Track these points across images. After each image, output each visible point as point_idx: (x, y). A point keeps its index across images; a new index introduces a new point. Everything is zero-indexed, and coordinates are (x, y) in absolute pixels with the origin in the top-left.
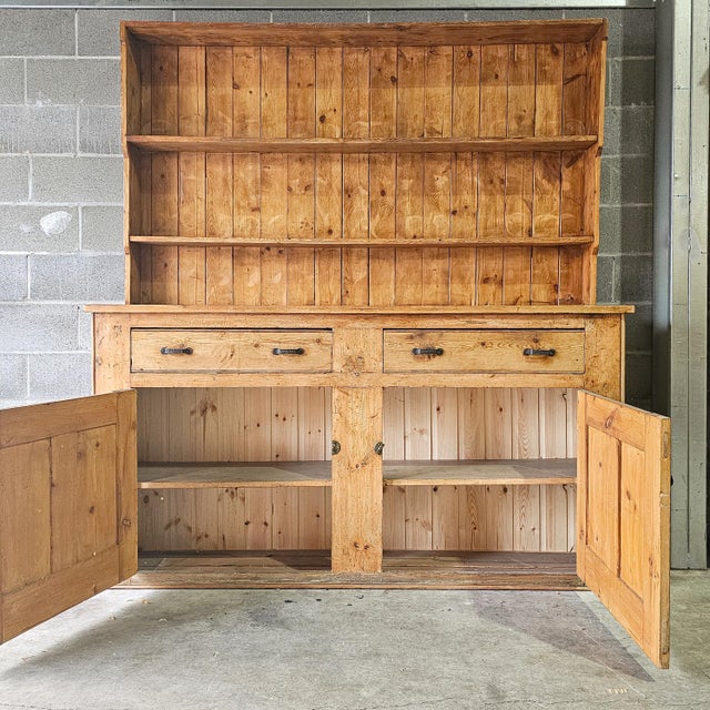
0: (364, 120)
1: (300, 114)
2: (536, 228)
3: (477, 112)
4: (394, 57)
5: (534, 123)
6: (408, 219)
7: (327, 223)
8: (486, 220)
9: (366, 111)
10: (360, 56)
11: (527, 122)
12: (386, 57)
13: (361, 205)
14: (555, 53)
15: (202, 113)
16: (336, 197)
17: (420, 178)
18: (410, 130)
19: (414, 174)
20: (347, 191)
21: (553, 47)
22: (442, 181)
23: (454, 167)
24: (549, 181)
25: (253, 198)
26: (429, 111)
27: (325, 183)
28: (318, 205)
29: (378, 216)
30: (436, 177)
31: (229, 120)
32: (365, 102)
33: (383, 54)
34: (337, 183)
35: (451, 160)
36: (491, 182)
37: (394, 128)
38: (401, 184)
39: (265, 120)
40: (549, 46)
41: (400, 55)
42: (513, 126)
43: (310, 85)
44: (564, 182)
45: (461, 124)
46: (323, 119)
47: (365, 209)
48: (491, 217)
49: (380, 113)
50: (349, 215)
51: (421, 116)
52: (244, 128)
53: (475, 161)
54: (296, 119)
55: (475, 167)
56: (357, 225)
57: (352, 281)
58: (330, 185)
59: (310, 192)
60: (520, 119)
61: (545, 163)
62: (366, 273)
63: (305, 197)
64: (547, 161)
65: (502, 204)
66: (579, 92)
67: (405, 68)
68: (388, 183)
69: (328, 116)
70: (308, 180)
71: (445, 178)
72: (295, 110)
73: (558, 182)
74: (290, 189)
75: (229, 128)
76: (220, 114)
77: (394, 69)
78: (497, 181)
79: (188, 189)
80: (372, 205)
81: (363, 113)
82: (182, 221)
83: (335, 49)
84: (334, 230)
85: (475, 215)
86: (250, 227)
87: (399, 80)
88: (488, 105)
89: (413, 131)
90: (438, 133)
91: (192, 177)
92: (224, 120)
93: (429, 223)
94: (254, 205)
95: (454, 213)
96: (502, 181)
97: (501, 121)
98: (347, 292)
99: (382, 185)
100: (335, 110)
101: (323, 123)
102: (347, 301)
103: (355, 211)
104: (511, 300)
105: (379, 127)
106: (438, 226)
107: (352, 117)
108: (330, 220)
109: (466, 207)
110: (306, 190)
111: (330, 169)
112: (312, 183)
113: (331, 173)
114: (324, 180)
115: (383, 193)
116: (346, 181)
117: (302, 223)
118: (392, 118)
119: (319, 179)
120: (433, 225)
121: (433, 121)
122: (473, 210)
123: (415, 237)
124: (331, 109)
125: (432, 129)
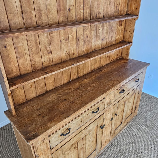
0: (82, 9)
1: (62, 8)
2: (116, 40)
3: (109, 5)
6: (93, 44)
7: (73, 52)
9: (83, 6)
13: (81, 42)
15: (19, 9)
16: (75, 40)
17: (96, 30)
18: (94, 12)
23: (103, 25)
24: (119, 26)
25: (48, 48)
26: (99, 5)
28: (70, 45)
29: (86, 45)
30: (99, 29)
31: (33, 13)
32: (82, 1)
34: (75, 36)
38: (91, 33)
39: (49, 11)
42: (115, 9)
44: (122, 26)
45: (105, 10)
46: (69, 9)
47: (83, 43)
48: (109, 39)
49: (86, 6)
50: (79, 47)
51: (96, 7)
52: (40, 16)
54: (60, 10)
55: (107, 24)
56: (81, 50)
57: (80, 68)
58: (73, 37)
59: (67, 41)
63: (66, 43)
65: (111, 34)
69: (71, 8)
70: (66, 36)
71: (101, 29)
72: (60, 6)
74: (61, 41)
75: (34, 17)
76: (28, 9)
78: (111, 28)
79: (20, 51)
81: (82, 6)
82: (20, 66)
84: (75, 53)
85: (106, 39)
86: (49, 60)
88: (111, 2)
89: (95, 13)
90: (100, 13)
91: (21, 44)
92: (31, 13)
94: (49, 51)
95: (102, 40)
97: (113, 8)
98: (79, 72)
99: (87, 34)
100: (73, 5)
101: (69, 11)
102: (79, 75)
103: (80, 45)
104: (111, 60)
105: (86, 12)
106: (99, 45)
107: (78, 8)
108: (74, 50)
109: (105, 37)
110: (66, 40)
111: (73, 30)
112: (68, 37)
113: (73, 32)
114: (71, 35)
115: (87, 37)
116: (77, 35)
117: (66, 53)
118: (89, 8)
119: (70, 35)
120: (98, 44)
121: (99, 9)
122: (106, 38)
123: (94, 49)
124: (72, 5)
125: (99, 12)
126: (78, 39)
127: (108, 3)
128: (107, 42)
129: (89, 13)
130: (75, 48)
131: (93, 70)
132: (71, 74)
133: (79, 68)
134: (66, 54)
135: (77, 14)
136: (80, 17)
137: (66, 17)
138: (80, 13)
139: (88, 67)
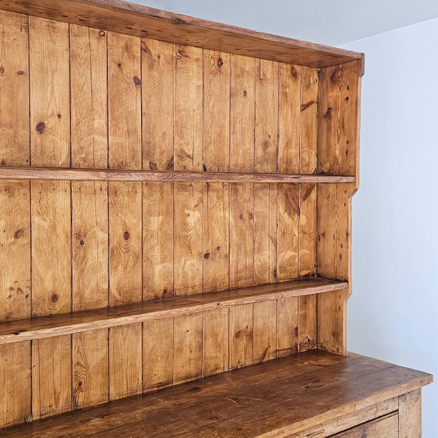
0: (100, 133)
1: (5, 118)
2: (280, 268)
3: (227, 134)
4: (137, 50)
5: (277, 150)
6: (158, 269)
7: (49, 286)
8: (237, 262)
9: (103, 122)
10: (94, 41)
11: (271, 149)
12: (127, 48)
13: (97, 254)
14: (294, 75)
16: (61, 242)
17: (171, 213)
18: (158, 151)
19: (164, 208)
20: (78, 235)
21: (293, 68)
22: (194, 217)
23: (205, 200)
24: (289, 214)
26: (179, 127)
27: (46, 224)
28: (35, 260)
29: (120, 268)
30: (187, 212)
32: (101, 107)
33: (122, 44)
34: (63, 224)
35: (202, 192)
36: (241, 217)
37: (139, 149)
38: (149, 222)
40: (289, 66)
41: (145, 50)
42: (260, 152)
43: (21, 73)
44: (301, 215)
45: (212, 147)
46: (41, 127)
47: (104, 259)
48: (242, 258)
49: (121, 125)
50: (82, 271)
51: (170, 134)
53: (226, 192)
55: (226, 199)
56: (93, 284)
57: (87, 367)
58: (54, 227)
59: (20, 241)
60: (266, 145)
61: (286, 195)
62: (105, 350)
63: (14, 248)
64: (289, 193)
65: (251, 242)
66: (312, 121)
67: (151, 67)
68: (133, 222)
69: (50, 123)
70: (20, 221)
71: (197, 214)
73: (296, 216)
77: (137, 67)
78: (246, 216)
80: (112, 253)
81: (99, 122)
83: (58, 24)
84: (60, 293)
85: (227, 257)
87: (144, 84)
88: (238, 126)
89: (162, 153)
90: (188, 156)
93: (180, 271)
95: (207, 256)
96: (251, 216)
97: (249, 145)
98: (80, 384)
99: (125, 225)
100: (59, 116)
101: (41, 133)
102: (81, 399)
103: (89, 263)
104: (261, 353)
105: (120, 145)
106: (190, 274)
107: (84, 128)
108: (55, 280)
109: (218, 248)
110: (17, 235)
111: (54, 202)
112: (27, 225)
113: (54, 210)
114: (44, 219)
115: (127, 236)
116: (76, 221)
117: (11, 289)
118: (136, 132)
119: (36, 219)
120: (185, 273)
121: (182, 142)
122: (224, 251)
123: (165, 291)
124: (53, 114)
125: (183, 151)
126: (79, 238)
127: (222, 127)
128: (233, 270)
129: (134, 151)
130: (63, 275)
131: (160, 384)
132: (35, 387)
133: (78, 363)
134: (14, 293)
135: (74, 147)
136: (91, 157)
137: (21, 149)
138: (89, 145)
139: (134, 366)
